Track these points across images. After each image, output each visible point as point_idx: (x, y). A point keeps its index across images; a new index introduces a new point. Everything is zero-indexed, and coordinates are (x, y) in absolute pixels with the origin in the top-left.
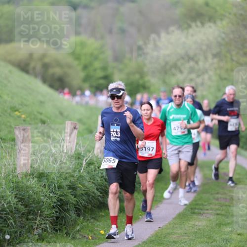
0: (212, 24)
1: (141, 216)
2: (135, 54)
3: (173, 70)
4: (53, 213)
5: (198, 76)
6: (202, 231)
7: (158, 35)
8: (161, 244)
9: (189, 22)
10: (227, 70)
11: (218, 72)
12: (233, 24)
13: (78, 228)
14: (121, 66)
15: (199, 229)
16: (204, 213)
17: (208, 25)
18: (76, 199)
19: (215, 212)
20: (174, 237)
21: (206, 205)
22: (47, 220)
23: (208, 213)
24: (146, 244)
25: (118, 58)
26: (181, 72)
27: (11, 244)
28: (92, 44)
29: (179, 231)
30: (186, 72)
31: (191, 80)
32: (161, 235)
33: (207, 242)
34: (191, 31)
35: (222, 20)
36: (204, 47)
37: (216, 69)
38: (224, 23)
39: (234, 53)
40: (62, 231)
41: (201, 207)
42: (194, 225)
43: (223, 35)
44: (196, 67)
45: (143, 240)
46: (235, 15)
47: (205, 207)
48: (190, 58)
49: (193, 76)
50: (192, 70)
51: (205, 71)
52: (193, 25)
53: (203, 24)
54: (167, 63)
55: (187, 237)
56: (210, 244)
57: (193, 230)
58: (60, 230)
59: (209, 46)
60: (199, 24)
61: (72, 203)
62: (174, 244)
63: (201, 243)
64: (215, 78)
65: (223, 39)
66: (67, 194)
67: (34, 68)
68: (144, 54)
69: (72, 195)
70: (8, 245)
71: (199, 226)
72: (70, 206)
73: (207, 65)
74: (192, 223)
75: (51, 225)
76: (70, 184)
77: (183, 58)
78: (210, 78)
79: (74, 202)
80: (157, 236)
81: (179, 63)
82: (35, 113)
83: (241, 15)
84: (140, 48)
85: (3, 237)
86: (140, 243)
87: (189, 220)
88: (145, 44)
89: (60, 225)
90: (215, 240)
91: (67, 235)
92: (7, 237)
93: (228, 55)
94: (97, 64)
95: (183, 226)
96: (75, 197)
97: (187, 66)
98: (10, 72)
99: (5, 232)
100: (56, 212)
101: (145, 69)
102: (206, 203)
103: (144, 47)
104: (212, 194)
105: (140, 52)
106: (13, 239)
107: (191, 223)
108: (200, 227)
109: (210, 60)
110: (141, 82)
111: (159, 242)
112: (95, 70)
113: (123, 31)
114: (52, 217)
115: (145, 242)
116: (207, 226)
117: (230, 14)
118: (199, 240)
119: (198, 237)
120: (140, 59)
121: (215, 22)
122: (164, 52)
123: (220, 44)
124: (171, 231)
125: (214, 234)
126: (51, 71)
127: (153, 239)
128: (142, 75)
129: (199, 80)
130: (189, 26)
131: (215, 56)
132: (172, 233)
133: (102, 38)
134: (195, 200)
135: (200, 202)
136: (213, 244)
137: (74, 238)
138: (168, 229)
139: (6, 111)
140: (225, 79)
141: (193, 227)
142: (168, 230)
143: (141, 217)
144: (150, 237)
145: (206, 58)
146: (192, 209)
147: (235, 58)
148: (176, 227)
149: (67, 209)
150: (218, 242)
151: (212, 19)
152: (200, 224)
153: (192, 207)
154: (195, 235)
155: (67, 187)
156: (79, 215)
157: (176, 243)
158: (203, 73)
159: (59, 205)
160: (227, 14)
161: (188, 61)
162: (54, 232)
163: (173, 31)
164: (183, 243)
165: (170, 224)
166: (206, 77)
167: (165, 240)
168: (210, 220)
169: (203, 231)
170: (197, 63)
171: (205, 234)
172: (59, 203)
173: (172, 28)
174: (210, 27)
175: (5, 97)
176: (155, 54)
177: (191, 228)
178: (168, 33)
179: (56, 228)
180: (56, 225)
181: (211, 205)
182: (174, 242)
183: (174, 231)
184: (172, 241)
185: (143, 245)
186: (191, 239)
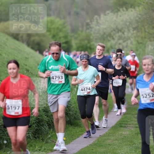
0: (133, 9)
2: (85, 28)
3: (109, 38)
4: (34, 127)
5: (124, 42)
7: (99, 16)
9: (118, 8)
10: (142, 38)
11: (137, 39)
12: (145, 9)
13: (49, 136)
14: (76, 36)
15: (125, 137)
16: (128, 127)
17: (130, 10)
18: (48, 118)
19: (134, 126)
20: (109, 142)
21: (129, 122)
22: (30, 131)
23: (130, 127)
24: (92, 146)
25: (74, 31)
26: (113, 39)
27: (8, 146)
28: (58, 22)
29: (112, 138)
30: (116, 39)
31: (120, 44)
32: (101, 140)
33: (129, 145)
34: (119, 13)
35: (139, 6)
36: (128, 24)
37: (135, 37)
38: (140, 8)
39: (146, 27)
40: (39, 138)
41: (126, 123)
42: (121, 134)
43: (140, 16)
44: (123, 35)
45: (90, 144)
46: (147, 3)
47: (129, 123)
48: (119, 30)
49: (121, 41)
50: (120, 38)
51: (129, 38)
52: (121, 9)
53: (127, 9)
54: (105, 33)
55: (117, 142)
56: (131, 146)
57: (121, 137)
58: (38, 137)
59: (131, 23)
60: (124, 9)
61: (46, 121)
62: (109, 146)
63: (126, 145)
64: (134, 43)
65: (140, 18)
66: (42, 115)
67: (22, 37)
68: (90, 27)
69: (45, 115)
70: (6, 147)
71: (125, 134)
72: (44, 123)
73: (130, 35)
74: (120, 132)
75: (32, 135)
76: (44, 109)
77: (114, 30)
78: (131, 43)
79: (47, 120)
80: (98, 141)
81: (112, 33)
82: (23, 65)
83: (151, 3)
84: (88, 24)
85: (2, 142)
86: (88, 145)
87: (119, 131)
88: (91, 21)
89: (38, 134)
90: (134, 143)
91: (42, 141)
92: (5, 142)
93: (143, 28)
94: (61, 34)
95: (115, 134)
96: (47, 117)
97: (117, 35)
98: (7, 39)
99: (4, 139)
100: (36, 126)
101: (91, 37)
102: (129, 120)
103: (90, 23)
104: (132, 115)
105: (88, 27)
106: (9, 143)
109: (132, 32)
110: (89, 45)
111: (100, 145)
112: (60, 38)
113: (77, 14)
114: (33, 129)
115: (91, 145)
116: (130, 135)
117: (144, 2)
119: (124, 142)
120: (88, 31)
121: (134, 8)
122: (103, 27)
123: (137, 22)
124: (107, 138)
125: (134, 139)
126: (32, 38)
127: (96, 143)
128: (89, 41)
129: (125, 44)
130: (119, 10)
131: (134, 29)
133: (64, 18)
134: (122, 119)
135: (125, 120)
136: (133, 145)
137: (47, 142)
138: (105, 136)
139: (4, 64)
140: (141, 43)
141: (121, 135)
144: (94, 142)
145: (129, 30)
146: (120, 124)
147: (147, 30)
148: (111, 135)
149: (43, 124)
150: (136, 144)
151: (132, 6)
152: (125, 133)
153: (121, 123)
154: (123, 140)
155: (42, 111)
156: (50, 128)
158: (127, 40)
159: (37, 122)
160: (142, 3)
161: (118, 32)
162: (34, 138)
163: (108, 14)
164: (115, 145)
165: (106, 133)
166: (129, 42)
167: (104, 143)
168: (131, 131)
169: (127, 137)
170: (123, 33)
171: (129, 140)
172: (37, 121)
173: (107, 12)
174: (132, 11)
175: (4, 55)
176: (98, 27)
177: (120, 136)
178: (105, 15)
179: (36, 136)
180: (35, 135)
181: (132, 122)
182: (109, 145)
183: (109, 138)
184: (108, 144)
185: (90, 147)
186: (119, 143)
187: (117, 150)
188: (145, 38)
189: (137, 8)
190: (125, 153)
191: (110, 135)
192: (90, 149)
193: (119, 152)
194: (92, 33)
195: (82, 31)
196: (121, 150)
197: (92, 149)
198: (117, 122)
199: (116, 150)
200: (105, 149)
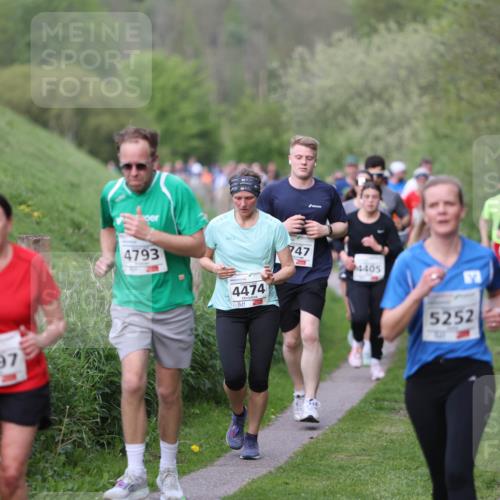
0: (420, 27)
1: (273, 414)
3: (341, 120)
4: (96, 410)
5: (391, 131)
6: (397, 445)
7: (311, 48)
8: (314, 471)
9: (373, 21)
10: (449, 119)
11: (431, 122)
12: (461, 25)
14: (234, 112)
15: (392, 441)
16: (401, 409)
17: (410, 27)
20: (340, 458)
22: (83, 424)
24: (284, 471)
25: (227, 95)
26: (356, 122)
28: (177, 67)
29: (351, 446)
30: (366, 122)
31: (377, 139)
32: (315, 453)
33: (406, 468)
34: (376, 39)
35: (439, 17)
36: (403, 73)
37: (426, 116)
38: (445, 22)
39: (463, 84)
40: (114, 446)
41: (396, 396)
42: (381, 432)
43: (442, 48)
44: (387, 112)
45: (279, 465)
46: (466, 7)
48: (375, 95)
49: (380, 131)
50: (378, 119)
51: (406, 121)
52: (381, 27)
53: (401, 26)
54: (327, 105)
55: (367, 458)
56: (413, 472)
57: (380, 443)
58: (109, 443)
59: (412, 71)
60: (393, 25)
62: (340, 471)
63: (394, 468)
64: (424, 135)
67: (59, 117)
68: (282, 86)
71: (392, 434)
73: (409, 109)
74: (377, 428)
75: (91, 435)
77: (360, 95)
78: (415, 136)
80: (306, 456)
81: (352, 105)
82: (61, 208)
83: (478, 6)
84: (273, 75)
86: (272, 469)
87: (372, 423)
88: (284, 66)
89: (109, 434)
90: (423, 464)
91: (123, 455)
93: (452, 88)
94: (186, 109)
95: (358, 434)
97: (369, 110)
98: (10, 124)
100: (101, 407)
101: (284, 118)
103: (281, 72)
105: (274, 84)
107: (375, 428)
108: (394, 437)
109: (415, 99)
110: (275, 143)
111: (311, 467)
112: (183, 120)
113: (238, 40)
114: (94, 418)
115: (281, 467)
116: (408, 435)
117: (455, 4)
118: (391, 462)
119: (389, 458)
120: (273, 97)
121: (425, 22)
122: (321, 83)
123: (435, 67)
124: (335, 445)
126: (93, 122)
127: (298, 461)
128: (277, 129)
129: (392, 140)
130: (374, 30)
131: (424, 90)
132: (336, 450)
133: (197, 54)
135: (393, 387)
136: (419, 470)
138: (328, 441)
140: (446, 137)
141: (378, 438)
142: (330, 444)
143: (273, 417)
144: (291, 458)
145: (406, 94)
146: (377, 400)
147: (464, 95)
148: (345, 438)
151: (419, 16)
152: (393, 430)
153: (379, 396)
154: (384, 453)
157: (344, 470)
158: (401, 125)
159: (107, 394)
160: (450, 6)
161: (371, 101)
162: (98, 447)
163: (340, 40)
164: (358, 469)
165: (332, 430)
166: (407, 132)
167: (322, 462)
169: (400, 444)
170: (388, 104)
171: (404, 452)
172: (107, 390)
173: (337, 35)
174: (416, 31)
176: (305, 85)
177: (375, 439)
178: (330, 45)
179: (101, 441)
180: (100, 435)
182: (340, 467)
183: (341, 445)
184: (336, 465)
185: (279, 475)
186: (374, 461)
187: (367, 484)
188: (459, 119)
189: (433, 23)
190: (394, 495)
191: (343, 435)
192: (280, 482)
193: (374, 490)
194: (287, 103)
195: (254, 98)
196: (377, 484)
197: (287, 484)
198: (367, 394)
199: (362, 484)
200: (328, 483)
